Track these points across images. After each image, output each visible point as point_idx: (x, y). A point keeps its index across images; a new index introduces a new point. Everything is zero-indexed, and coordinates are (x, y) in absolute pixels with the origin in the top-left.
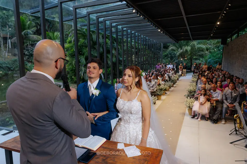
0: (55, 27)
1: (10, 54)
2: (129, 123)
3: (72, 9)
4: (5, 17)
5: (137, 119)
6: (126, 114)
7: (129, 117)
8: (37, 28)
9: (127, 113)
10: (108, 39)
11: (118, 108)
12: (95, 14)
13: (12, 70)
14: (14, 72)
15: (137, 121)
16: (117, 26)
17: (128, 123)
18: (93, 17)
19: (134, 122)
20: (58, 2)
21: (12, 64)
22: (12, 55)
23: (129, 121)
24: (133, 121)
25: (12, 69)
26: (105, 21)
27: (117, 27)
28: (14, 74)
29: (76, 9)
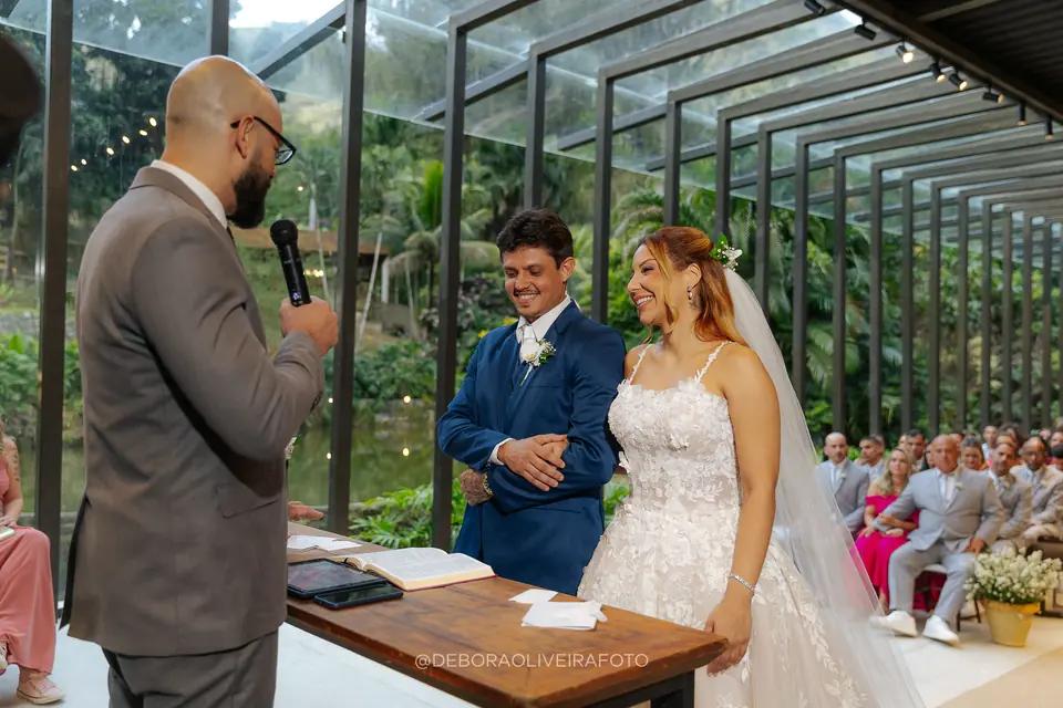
0: (576, 207)
1: (378, 327)
2: (664, 500)
3: (592, 82)
4: (377, 173)
5: (702, 482)
6: (648, 456)
7: (663, 470)
8: (496, 209)
9: (653, 450)
10: (814, 242)
11: (618, 424)
12: (712, 100)
13: (372, 396)
14: (381, 403)
15: (699, 494)
16: (844, 158)
17: (657, 504)
18: (704, 114)
19: (683, 499)
20: (530, 58)
21: (377, 368)
22: (385, 329)
23: (664, 490)
24: (682, 491)
25: (372, 389)
26: (770, 133)
27: (839, 166)
28: (377, 412)
29: (610, 81)
